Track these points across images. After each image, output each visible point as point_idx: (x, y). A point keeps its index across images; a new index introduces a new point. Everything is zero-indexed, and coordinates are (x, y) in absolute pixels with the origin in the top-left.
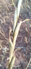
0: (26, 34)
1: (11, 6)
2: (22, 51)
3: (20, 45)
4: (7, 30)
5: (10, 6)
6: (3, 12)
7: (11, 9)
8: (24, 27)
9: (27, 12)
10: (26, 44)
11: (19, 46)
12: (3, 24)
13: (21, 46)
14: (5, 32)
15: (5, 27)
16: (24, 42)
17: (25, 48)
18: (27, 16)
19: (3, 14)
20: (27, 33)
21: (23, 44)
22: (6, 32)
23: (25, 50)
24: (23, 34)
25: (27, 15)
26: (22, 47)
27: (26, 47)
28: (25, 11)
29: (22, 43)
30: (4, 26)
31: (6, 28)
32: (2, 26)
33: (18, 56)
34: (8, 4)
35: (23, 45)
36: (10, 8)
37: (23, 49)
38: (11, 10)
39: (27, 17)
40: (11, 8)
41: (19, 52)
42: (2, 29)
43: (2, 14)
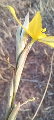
0: (44, 60)
1: (23, 7)
2: (35, 87)
3: (34, 77)
4: (13, 51)
5: (21, 5)
6: (9, 17)
7: (23, 12)
8: (42, 46)
9: (50, 21)
10: (44, 76)
11: (32, 78)
12: (8, 39)
13: (35, 79)
14: (10, 54)
15: (11, 45)
16: (39, 73)
17: (42, 83)
18: (50, 27)
19: (10, 20)
20: (46, 58)
21: (38, 76)
22: (13, 54)
23: (41, 86)
24: (39, 59)
25: (49, 25)
26: (36, 81)
27: (43, 81)
28: (46, 18)
29: (36, 74)
30: (9, 43)
31: (12, 47)
32: (6, 42)
33: (28, 95)
34: (18, 3)
35: (38, 78)
36: (22, 10)
37: (37, 84)
38: (22, 14)
39: (50, 29)
40: (24, 10)
41: (31, 88)
42: (6, 48)
43: (8, 21)
